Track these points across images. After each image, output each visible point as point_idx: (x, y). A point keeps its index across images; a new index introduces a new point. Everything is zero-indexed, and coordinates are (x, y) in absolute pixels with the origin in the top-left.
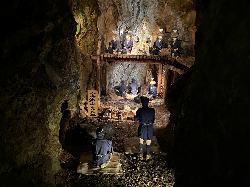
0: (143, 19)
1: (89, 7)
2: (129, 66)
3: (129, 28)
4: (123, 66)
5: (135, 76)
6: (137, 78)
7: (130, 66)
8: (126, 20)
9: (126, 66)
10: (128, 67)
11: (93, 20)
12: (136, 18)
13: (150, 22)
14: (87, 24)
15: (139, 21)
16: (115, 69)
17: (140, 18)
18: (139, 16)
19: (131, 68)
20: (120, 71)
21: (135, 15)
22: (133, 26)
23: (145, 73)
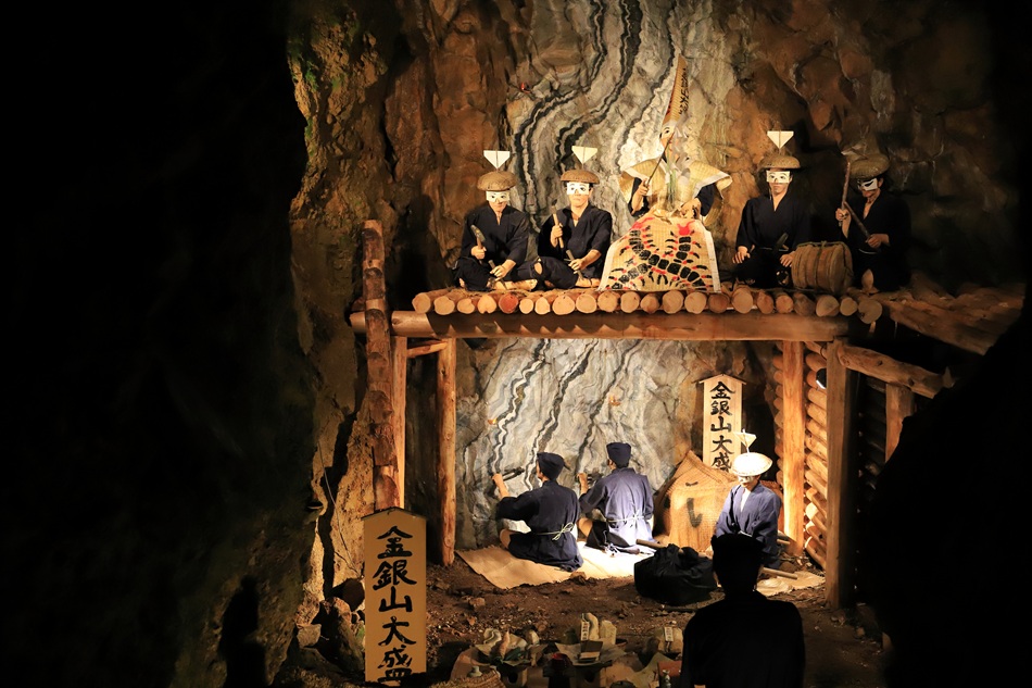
0: (662, 78)
1: (342, 24)
2: (585, 363)
3: (580, 132)
4: (546, 367)
5: (626, 428)
6: (641, 436)
7: (594, 363)
8: (556, 86)
9: (566, 367)
10: (581, 371)
11: (363, 99)
12: (618, 75)
13: (704, 93)
14: (329, 121)
15: (637, 89)
16: (499, 386)
17: (642, 72)
18: (639, 60)
19: (602, 378)
20: (532, 401)
21: (615, 56)
22: (604, 116)
23: (691, 405)
